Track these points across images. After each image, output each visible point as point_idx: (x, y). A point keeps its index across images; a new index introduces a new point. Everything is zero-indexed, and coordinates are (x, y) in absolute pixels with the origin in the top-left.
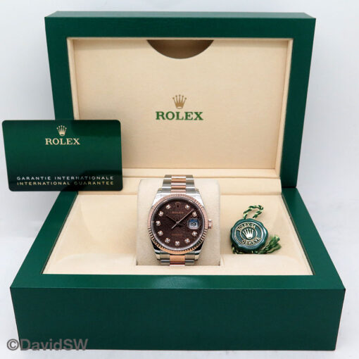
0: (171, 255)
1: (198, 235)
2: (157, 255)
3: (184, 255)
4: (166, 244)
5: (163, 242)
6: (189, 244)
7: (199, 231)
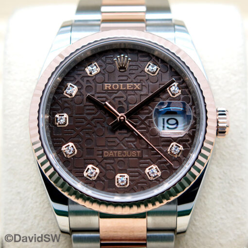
0: (103, 216)
1: (186, 154)
2: (60, 219)
3: (142, 216)
4: (87, 182)
5: (79, 176)
6: (158, 181)
7: (188, 141)
